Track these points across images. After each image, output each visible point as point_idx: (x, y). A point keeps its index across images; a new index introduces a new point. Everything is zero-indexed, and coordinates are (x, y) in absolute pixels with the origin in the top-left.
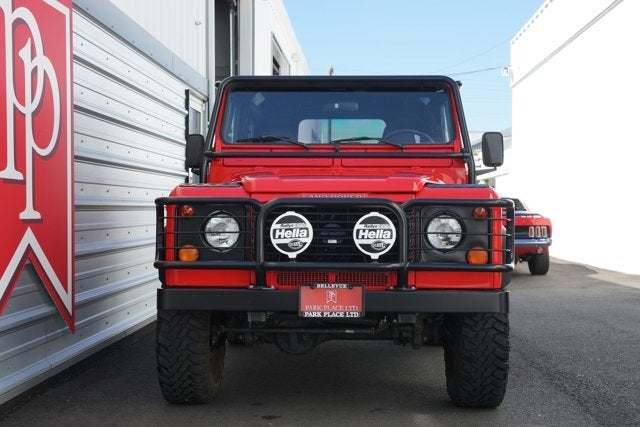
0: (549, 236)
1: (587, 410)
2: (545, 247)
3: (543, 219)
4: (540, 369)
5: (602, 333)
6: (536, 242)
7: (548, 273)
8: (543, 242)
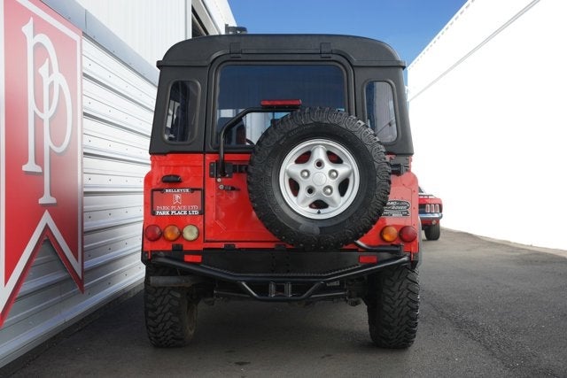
0: (441, 211)
1: (493, 354)
2: (438, 220)
3: (436, 199)
4: (449, 318)
5: (491, 287)
6: (431, 216)
7: (440, 239)
8: (436, 216)
